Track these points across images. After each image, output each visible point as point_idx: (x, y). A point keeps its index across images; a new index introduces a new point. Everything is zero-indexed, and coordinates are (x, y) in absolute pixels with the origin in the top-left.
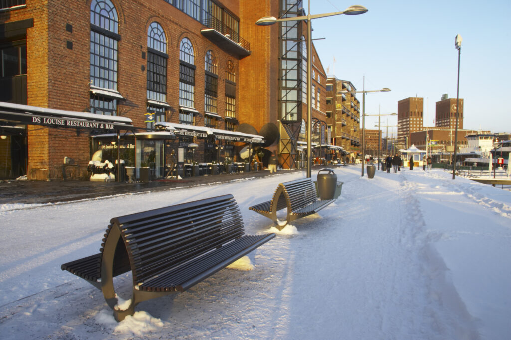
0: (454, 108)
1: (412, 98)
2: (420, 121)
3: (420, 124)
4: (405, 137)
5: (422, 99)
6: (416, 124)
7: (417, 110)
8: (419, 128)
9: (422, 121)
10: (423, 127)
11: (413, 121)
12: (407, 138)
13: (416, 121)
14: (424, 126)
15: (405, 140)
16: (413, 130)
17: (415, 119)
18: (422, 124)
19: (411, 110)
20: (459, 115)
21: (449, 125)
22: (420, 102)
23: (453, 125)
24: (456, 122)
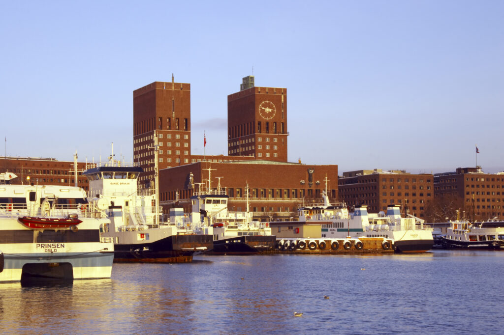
0: (266, 110)
1: (162, 84)
2: (182, 141)
3: (182, 149)
5: (188, 86)
6: (174, 149)
7: (174, 115)
8: (182, 157)
9: (189, 141)
10: (190, 157)
11: (165, 140)
13: (174, 141)
14: (192, 154)
17: (169, 136)
18: (189, 149)
19: (159, 113)
20: (280, 127)
21: (254, 152)
22: (182, 93)
23: (264, 151)
24: (272, 144)
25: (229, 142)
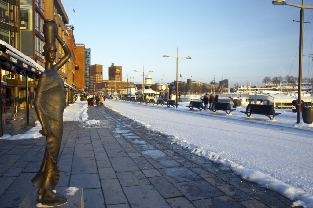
0: (117, 71)
1: (97, 65)
2: (101, 77)
3: (101, 79)
4: (94, 85)
5: (102, 65)
6: (99, 78)
7: (99, 71)
8: (101, 80)
9: (102, 77)
10: (103, 80)
11: (98, 77)
12: (95, 86)
13: (99, 77)
14: (103, 79)
15: (94, 87)
16: (98, 82)
17: (98, 76)
18: (102, 78)
19: (96, 71)
20: (120, 74)
21: (115, 79)
22: (101, 67)
23: (117, 79)
24: (119, 78)
25: (109, 77)
